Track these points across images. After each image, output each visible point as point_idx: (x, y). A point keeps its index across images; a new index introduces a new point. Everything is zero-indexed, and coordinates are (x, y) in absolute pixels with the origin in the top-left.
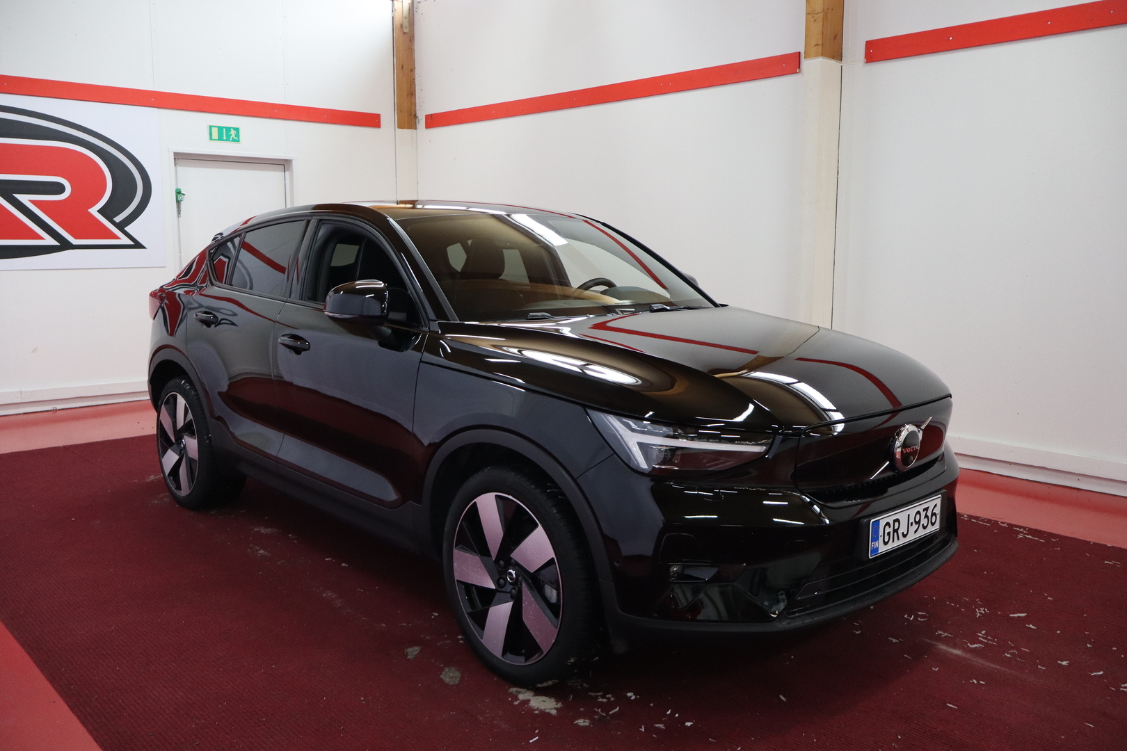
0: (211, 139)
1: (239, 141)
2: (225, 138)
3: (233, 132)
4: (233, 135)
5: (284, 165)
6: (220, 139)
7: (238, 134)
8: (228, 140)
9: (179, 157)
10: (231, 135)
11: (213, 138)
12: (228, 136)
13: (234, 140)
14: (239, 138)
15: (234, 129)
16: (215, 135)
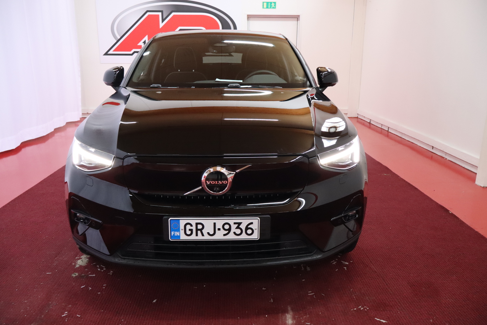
0: (263, 8)
1: (275, 8)
2: (269, 7)
3: (273, 4)
4: (273, 6)
5: (297, 18)
6: (267, 8)
7: (275, 5)
8: (270, 8)
9: (249, 17)
10: (272, 5)
11: (264, 7)
12: (271, 6)
13: (273, 8)
14: (275, 7)
15: (274, 3)
16: (265, 6)
